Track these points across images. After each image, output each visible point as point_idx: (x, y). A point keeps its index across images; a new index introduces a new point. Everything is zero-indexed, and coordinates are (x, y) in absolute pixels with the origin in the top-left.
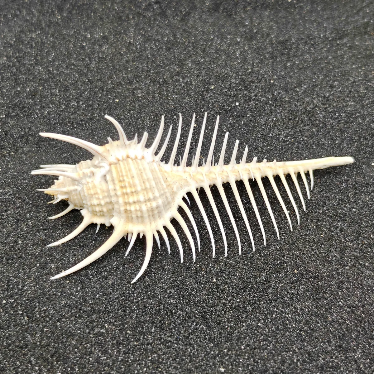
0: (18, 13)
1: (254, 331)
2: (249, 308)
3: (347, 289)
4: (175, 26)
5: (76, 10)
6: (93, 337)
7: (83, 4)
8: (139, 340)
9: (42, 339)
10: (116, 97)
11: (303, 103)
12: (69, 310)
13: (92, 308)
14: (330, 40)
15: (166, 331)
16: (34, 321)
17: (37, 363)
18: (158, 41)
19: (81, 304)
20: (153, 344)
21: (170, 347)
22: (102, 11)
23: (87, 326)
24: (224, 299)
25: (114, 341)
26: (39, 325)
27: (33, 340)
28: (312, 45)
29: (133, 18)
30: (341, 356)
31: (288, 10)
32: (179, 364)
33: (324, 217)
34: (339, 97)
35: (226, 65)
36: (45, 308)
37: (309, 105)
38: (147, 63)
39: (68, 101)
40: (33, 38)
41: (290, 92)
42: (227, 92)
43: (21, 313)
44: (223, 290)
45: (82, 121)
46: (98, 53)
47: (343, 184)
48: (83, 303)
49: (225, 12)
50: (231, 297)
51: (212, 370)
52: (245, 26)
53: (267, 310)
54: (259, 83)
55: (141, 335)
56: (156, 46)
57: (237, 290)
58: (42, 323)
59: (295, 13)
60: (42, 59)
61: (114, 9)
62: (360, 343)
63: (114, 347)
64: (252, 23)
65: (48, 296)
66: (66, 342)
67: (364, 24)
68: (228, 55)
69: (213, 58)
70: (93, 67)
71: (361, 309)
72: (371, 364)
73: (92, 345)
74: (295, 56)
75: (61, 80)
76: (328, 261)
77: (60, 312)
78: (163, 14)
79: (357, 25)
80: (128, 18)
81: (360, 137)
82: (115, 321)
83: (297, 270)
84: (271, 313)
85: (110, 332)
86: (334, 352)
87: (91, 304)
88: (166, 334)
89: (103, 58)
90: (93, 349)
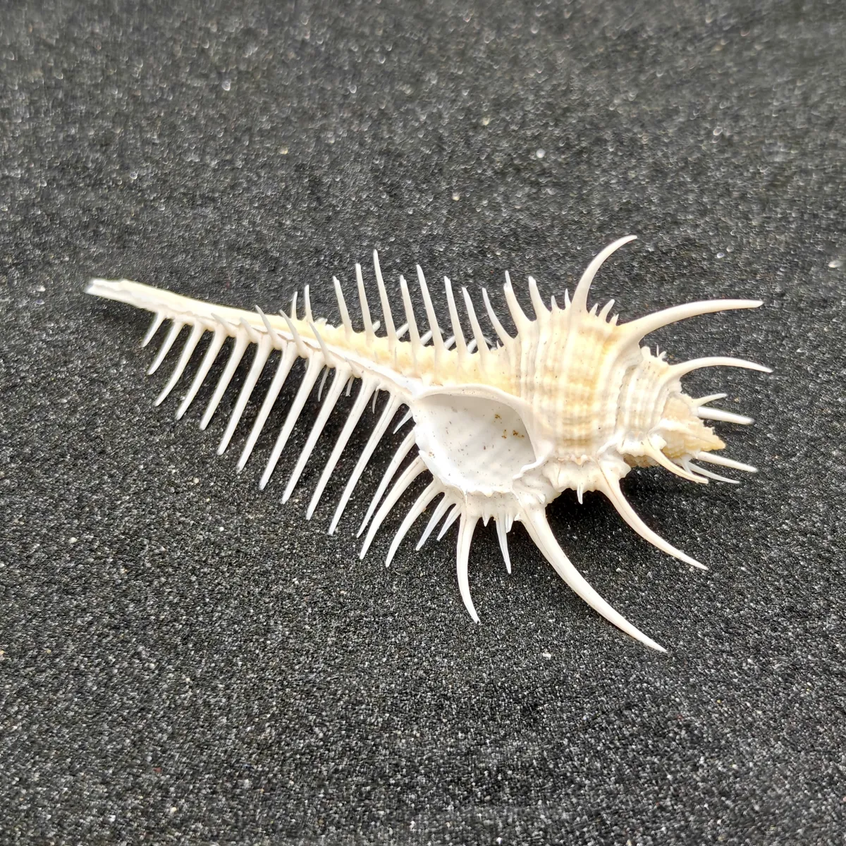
6: (270, 602)
8: (366, 607)
12: (214, 552)
13: (262, 547)
14: (726, 31)
15: (422, 589)
16: (141, 574)
17: (151, 655)
18: (363, 36)
19: (238, 540)
20: (396, 614)
21: (434, 619)
23: (254, 581)
25: (316, 610)
26: (151, 582)
27: (141, 611)
28: (690, 40)
30: (794, 628)
32: (455, 649)
34: (752, 138)
35: (512, 79)
36: (163, 549)
37: (691, 154)
38: (342, 81)
39: (179, 154)
40: (97, 34)
41: (651, 129)
42: (517, 132)
43: (111, 560)
45: (213, 191)
46: (237, 61)
47: (772, 302)
48: (244, 540)
51: (526, 658)
52: (545, 7)
54: (585, 111)
55: (371, 597)
58: (159, 577)
60: (119, 74)
62: (832, 602)
63: (315, 619)
65: (166, 526)
66: (213, 612)
68: (515, 61)
69: (482, 68)
70: (228, 92)
71: (829, 537)
73: (269, 617)
74: (654, 62)
76: (752, 447)
77: (195, 556)
81: (802, 214)
82: (313, 573)
88: (421, 596)
89: (247, 72)
90: (272, 623)
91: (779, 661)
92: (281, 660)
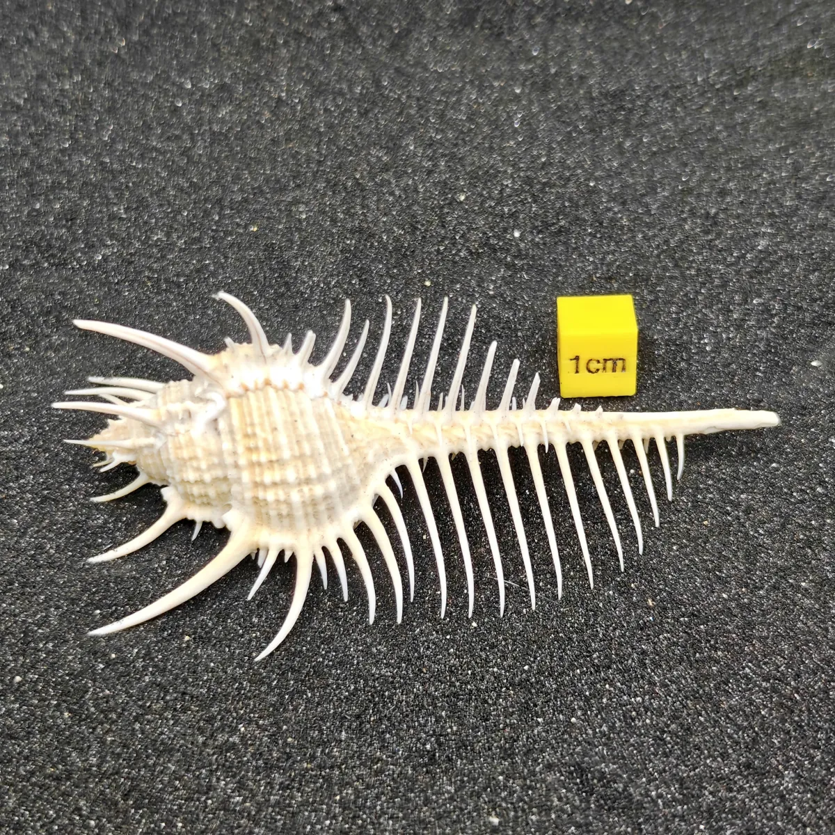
0: (32, 35)
1: (563, 734)
2: (551, 685)
3: (762, 639)
4: (378, 61)
5: (160, 27)
6: (214, 754)
7: (175, 13)
8: (313, 757)
9: (102, 760)
10: (252, 221)
11: (661, 229)
12: (159, 696)
13: (209, 689)
14: (718, 90)
15: (371, 737)
16: (84, 720)
17: (92, 812)
18: (341, 93)
19: (185, 681)
20: (344, 766)
21: (381, 772)
22: (216, 28)
23: (199, 729)
24: (496, 665)
25: (261, 762)
26: (94, 729)
27: (83, 761)
28: (680, 100)
29: (286, 42)
30: (751, 787)
31: (625, 22)
32: (401, 808)
33: (710, 482)
34: (738, 217)
35: (491, 148)
37: (673, 235)
38: (318, 145)
39: (146, 231)
40: (67, 91)
41: (632, 207)
42: (494, 208)
43: (55, 702)
44: (493, 646)
45: (178, 275)
46: (210, 123)
48: (191, 680)
49: (486, 29)
50: (510, 661)
51: (473, 822)
52: (530, 59)
53: (590, 689)
54: (564, 186)
55: (318, 746)
56: (338, 106)
57: (524, 646)
58: (102, 723)
59: (641, 29)
60: (88, 137)
61: (243, 25)
62: (791, 758)
63: (259, 774)
64: (546, 53)
66: (155, 765)
67: (792, 52)
68: (495, 124)
69: (462, 132)
70: (200, 155)
71: (792, 683)
72: (815, 802)
73: (211, 772)
74: (641, 125)
75: (131, 184)
76: (719, 578)
77: (139, 700)
78: (351, 34)
79: (777, 56)
80: (275, 43)
81: (786, 305)
82: (260, 717)
83: (653, 600)
84: (598, 694)
85: (249, 742)
86: (736, 779)
87: (207, 681)
88: (371, 745)
89: (221, 133)
90: (214, 780)
91: (732, 824)
92: (221, 823)
